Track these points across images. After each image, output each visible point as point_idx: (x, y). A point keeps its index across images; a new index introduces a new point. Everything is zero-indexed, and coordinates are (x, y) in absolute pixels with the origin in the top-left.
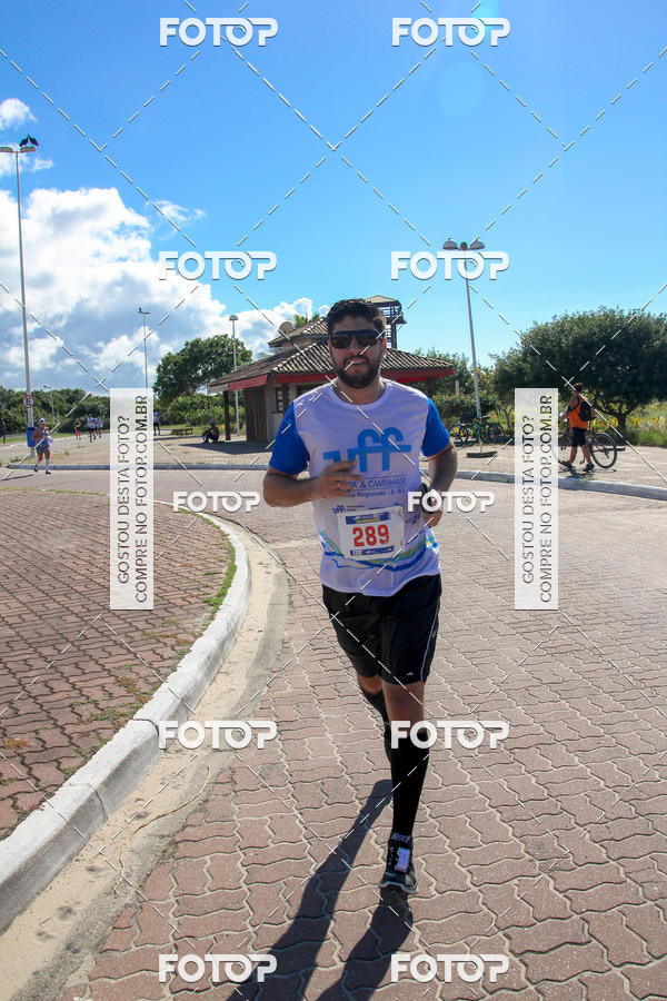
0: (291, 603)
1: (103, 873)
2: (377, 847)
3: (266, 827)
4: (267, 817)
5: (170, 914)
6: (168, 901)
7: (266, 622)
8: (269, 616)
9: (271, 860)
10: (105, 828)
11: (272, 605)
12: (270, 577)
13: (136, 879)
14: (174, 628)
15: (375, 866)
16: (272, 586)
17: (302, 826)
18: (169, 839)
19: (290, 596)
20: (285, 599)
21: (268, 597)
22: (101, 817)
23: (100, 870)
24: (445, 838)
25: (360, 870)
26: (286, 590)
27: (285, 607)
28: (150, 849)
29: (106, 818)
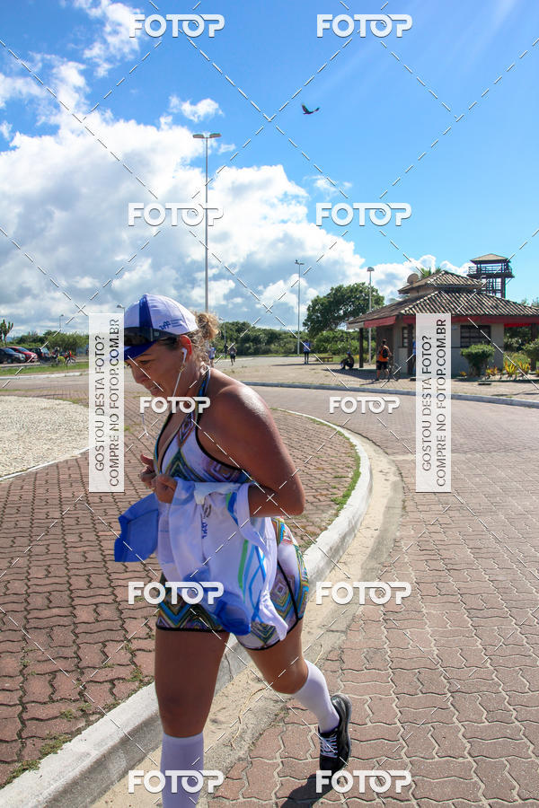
0: (404, 508)
1: (223, 726)
2: (465, 741)
3: (366, 706)
4: (367, 697)
5: (275, 774)
6: (275, 761)
7: (381, 521)
8: (385, 518)
9: (368, 737)
10: (230, 687)
11: (388, 508)
12: (388, 484)
13: (250, 735)
14: (304, 520)
15: (461, 760)
16: (388, 491)
17: (397, 710)
18: (282, 704)
19: (404, 501)
20: (399, 504)
21: (385, 501)
22: (227, 677)
23: (222, 723)
24: (529, 743)
25: (447, 761)
26: (401, 496)
27: (399, 511)
28: (265, 711)
29: (231, 678)
